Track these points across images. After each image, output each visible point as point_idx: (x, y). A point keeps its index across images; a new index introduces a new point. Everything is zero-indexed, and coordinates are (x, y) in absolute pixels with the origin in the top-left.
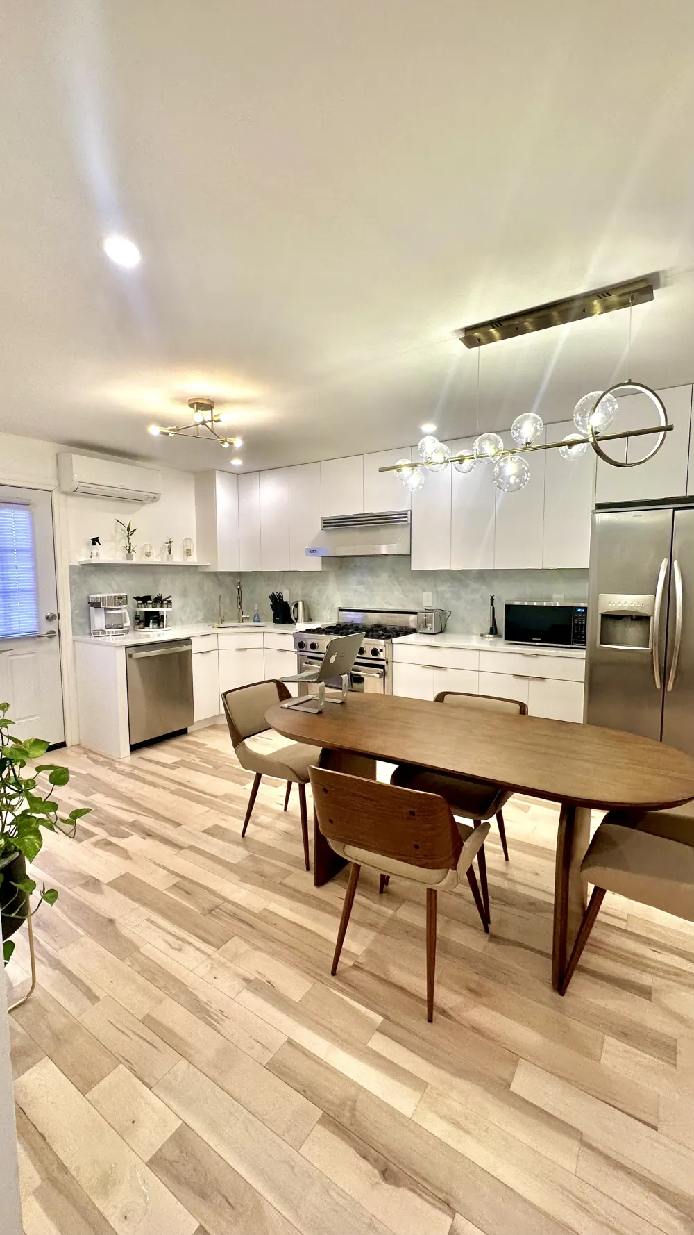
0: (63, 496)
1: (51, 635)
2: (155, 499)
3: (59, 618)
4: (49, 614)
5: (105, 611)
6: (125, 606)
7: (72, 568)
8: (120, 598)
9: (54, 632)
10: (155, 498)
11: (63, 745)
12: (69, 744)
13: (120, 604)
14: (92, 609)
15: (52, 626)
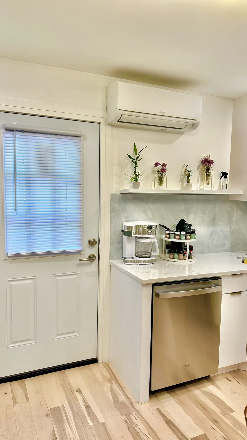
0: (109, 129)
1: (92, 258)
2: (194, 126)
3: (99, 243)
4: (92, 239)
5: (136, 240)
6: (154, 236)
7: (113, 197)
8: (150, 227)
9: (94, 256)
10: (194, 124)
11: (95, 361)
12: (99, 360)
13: (149, 234)
14: (125, 237)
15: (93, 251)
